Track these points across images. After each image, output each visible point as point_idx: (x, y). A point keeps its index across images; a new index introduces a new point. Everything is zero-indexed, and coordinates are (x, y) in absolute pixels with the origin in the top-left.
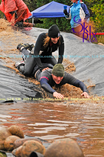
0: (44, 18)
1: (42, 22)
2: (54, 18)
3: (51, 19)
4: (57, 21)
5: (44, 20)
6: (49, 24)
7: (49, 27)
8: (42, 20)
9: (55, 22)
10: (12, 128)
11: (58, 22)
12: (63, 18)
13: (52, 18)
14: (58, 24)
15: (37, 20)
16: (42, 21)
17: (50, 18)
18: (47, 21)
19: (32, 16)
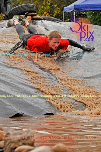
3: (96, 12)
10: (57, 147)
13: (98, 10)
19: (73, 9)
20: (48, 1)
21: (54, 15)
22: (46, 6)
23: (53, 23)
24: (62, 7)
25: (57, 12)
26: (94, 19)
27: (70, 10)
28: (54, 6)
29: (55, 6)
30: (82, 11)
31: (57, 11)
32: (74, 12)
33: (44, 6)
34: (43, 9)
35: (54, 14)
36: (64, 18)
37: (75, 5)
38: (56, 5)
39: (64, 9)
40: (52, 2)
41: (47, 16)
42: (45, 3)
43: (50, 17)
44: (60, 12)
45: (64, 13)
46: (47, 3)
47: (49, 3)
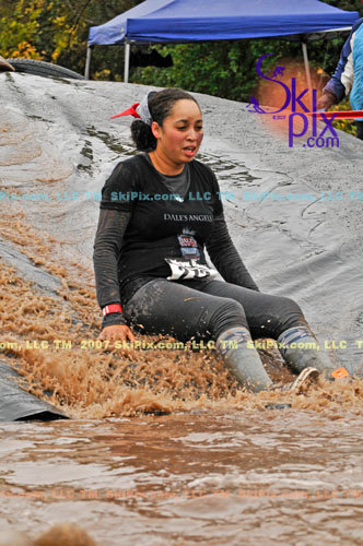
0: (174, 42)
1: (166, 62)
2: (220, 41)
3: (206, 48)
4: (232, 55)
5: (176, 51)
6: (196, 68)
7: (195, 83)
8: (165, 52)
9: (225, 62)
11: (238, 63)
12: (260, 43)
13: (212, 42)
14: (238, 70)
15: (144, 52)
16: (169, 57)
17: (200, 42)
18: (188, 55)
19: (123, 35)
20: (35, 5)
21: (55, 55)
22: (26, 19)
23: (48, 82)
24: (85, 25)
25: (64, 45)
26: (199, 71)
27: (112, 37)
28: (55, 21)
29: (59, 20)
30: (154, 44)
31: (65, 38)
32: (128, 47)
33: (18, 20)
34: (15, 31)
35: (54, 49)
36: (91, 64)
37: (129, 20)
38: (63, 19)
39: (91, 34)
40: (49, 8)
41: (29, 58)
42: (23, 10)
43: (39, 61)
44: (76, 43)
45: (92, 47)
46: (31, 10)
47: (38, 11)
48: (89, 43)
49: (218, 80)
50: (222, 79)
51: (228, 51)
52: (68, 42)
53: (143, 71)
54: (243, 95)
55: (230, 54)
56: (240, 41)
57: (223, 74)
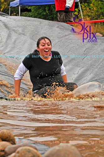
3: (40, 7)
5: (32, 8)
7: (37, 16)
8: (29, 8)
9: (45, 10)
11: (48, 10)
12: (54, 5)
13: (42, 5)
14: (48, 12)
17: (38, 5)
18: (35, 9)
19: (18, 4)
24: (9, 2)
25: (4, 7)
26: (38, 13)
28: (1, 1)
30: (26, 6)
31: (4, 5)
32: (20, 7)
35: (1, 8)
36: (10, 12)
38: (3, 0)
39: (10, 4)
44: (7, 6)
45: (11, 7)
48: (10, 6)
49: (43, 15)
50: (44, 15)
51: (45, 8)
52: (5, 6)
53: (24, 13)
54: (50, 19)
55: (46, 8)
56: (49, 5)
57: (45, 13)
